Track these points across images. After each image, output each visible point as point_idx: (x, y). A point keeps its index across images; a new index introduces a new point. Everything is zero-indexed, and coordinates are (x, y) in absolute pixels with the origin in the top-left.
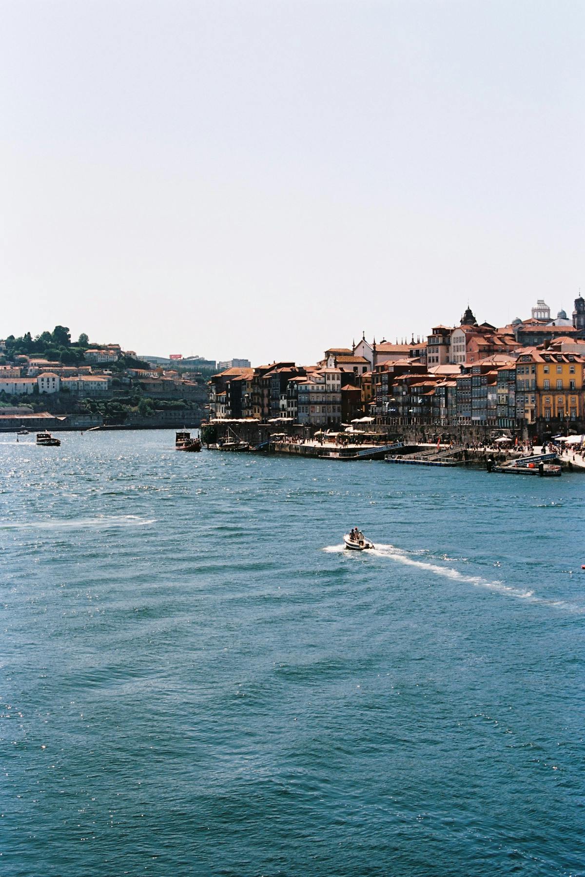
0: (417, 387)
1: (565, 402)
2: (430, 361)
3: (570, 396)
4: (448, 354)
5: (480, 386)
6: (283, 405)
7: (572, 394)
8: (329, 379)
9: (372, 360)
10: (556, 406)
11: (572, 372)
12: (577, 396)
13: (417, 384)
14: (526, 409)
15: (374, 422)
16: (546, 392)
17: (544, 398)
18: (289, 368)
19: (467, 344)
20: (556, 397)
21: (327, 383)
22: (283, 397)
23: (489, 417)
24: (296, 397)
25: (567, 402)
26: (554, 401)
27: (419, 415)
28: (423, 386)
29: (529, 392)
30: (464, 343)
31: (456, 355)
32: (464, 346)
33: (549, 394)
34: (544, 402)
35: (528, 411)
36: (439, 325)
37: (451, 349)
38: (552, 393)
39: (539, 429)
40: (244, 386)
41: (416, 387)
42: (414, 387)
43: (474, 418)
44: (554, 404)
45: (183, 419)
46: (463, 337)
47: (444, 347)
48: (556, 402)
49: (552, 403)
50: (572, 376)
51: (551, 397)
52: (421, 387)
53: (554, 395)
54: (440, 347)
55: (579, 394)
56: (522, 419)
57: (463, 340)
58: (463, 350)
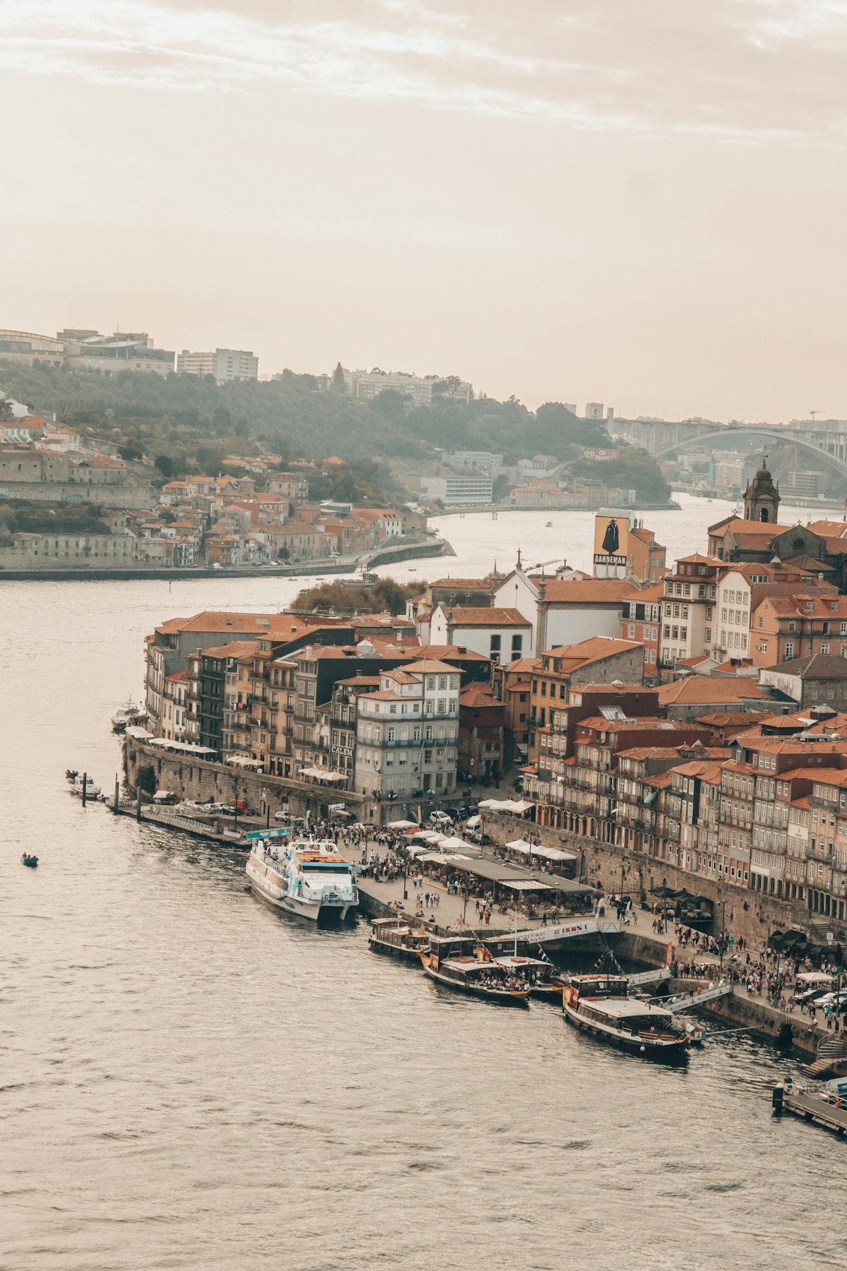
0: (633, 759)
2: (667, 634)
4: (709, 624)
5: (773, 801)
6: (322, 738)
8: (431, 687)
9: (535, 622)
15: (530, 814)
18: (340, 649)
19: (753, 610)
21: (426, 697)
22: (323, 720)
23: (788, 876)
24: (353, 726)
27: (632, 824)
30: (748, 609)
31: (727, 631)
32: (745, 613)
36: (693, 553)
37: (717, 612)
40: (231, 674)
41: (630, 758)
43: (755, 869)
45: (87, 555)
46: (746, 594)
47: (700, 609)
54: (691, 608)
57: (745, 600)
58: (745, 621)
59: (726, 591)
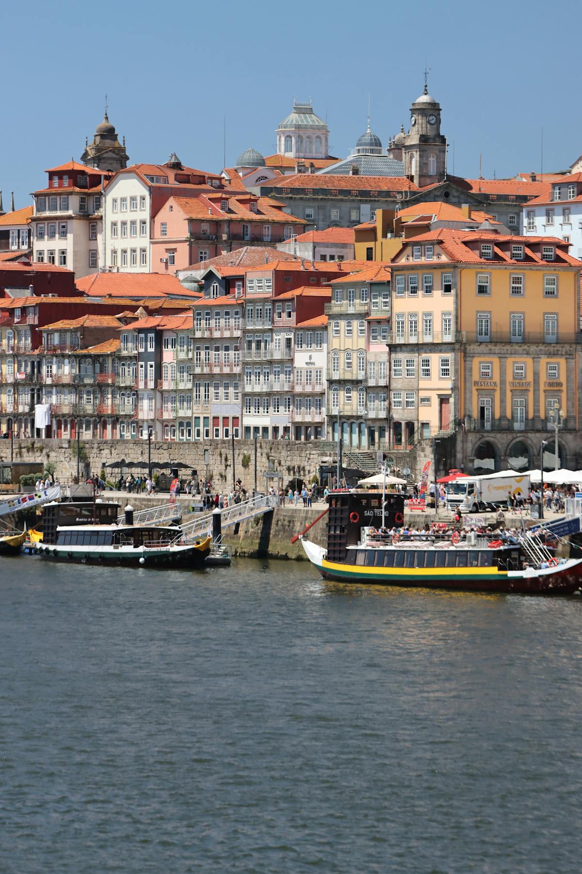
0: (62, 332)
1: (530, 378)
3: (544, 360)
4: (93, 245)
7: (550, 355)
10: (508, 388)
11: (549, 293)
12: (562, 361)
13: (60, 324)
14: (423, 394)
16: (483, 348)
17: (476, 364)
19: (153, 216)
20: (509, 361)
25: (536, 375)
26: (503, 373)
28: (83, 329)
29: (434, 347)
30: (146, 215)
31: (119, 248)
32: (142, 221)
33: (491, 353)
34: (476, 376)
35: (428, 400)
37: (104, 228)
38: (497, 349)
39: (464, 451)
41: (57, 331)
42: (50, 333)
43: (250, 420)
44: (503, 382)
46: (143, 198)
47: (82, 225)
48: (509, 378)
49: (496, 378)
50: (551, 304)
51: (496, 361)
52: (76, 330)
53: (502, 357)
55: (569, 356)
56: (410, 425)
57: (143, 205)
58: (143, 230)
59: (115, 201)
